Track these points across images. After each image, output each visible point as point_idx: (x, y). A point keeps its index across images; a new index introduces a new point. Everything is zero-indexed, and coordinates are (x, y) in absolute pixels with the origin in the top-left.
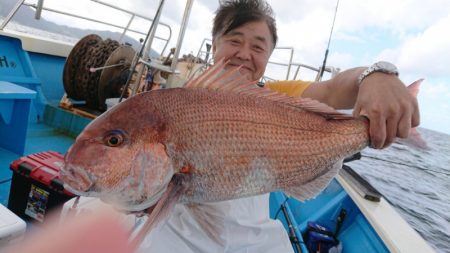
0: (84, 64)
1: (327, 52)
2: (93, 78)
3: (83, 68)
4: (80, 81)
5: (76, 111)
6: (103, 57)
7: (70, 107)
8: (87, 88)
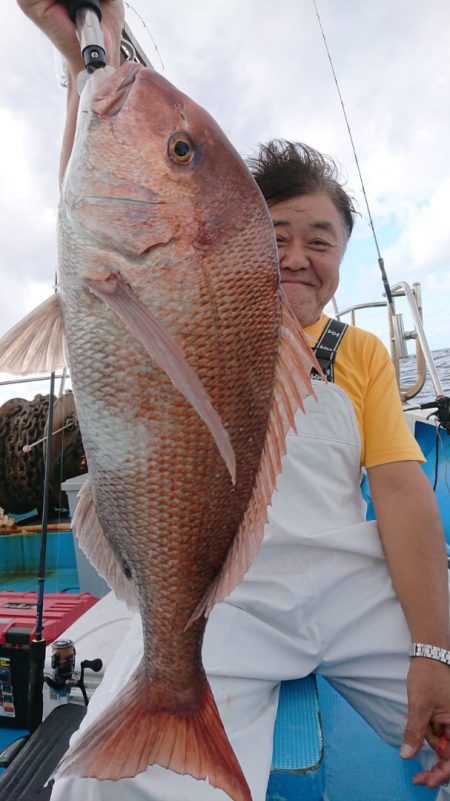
0: (13, 448)
1: (381, 261)
2: (33, 464)
3: (13, 456)
4: (15, 478)
5: (24, 530)
6: (37, 425)
7: (14, 527)
8: (29, 485)
